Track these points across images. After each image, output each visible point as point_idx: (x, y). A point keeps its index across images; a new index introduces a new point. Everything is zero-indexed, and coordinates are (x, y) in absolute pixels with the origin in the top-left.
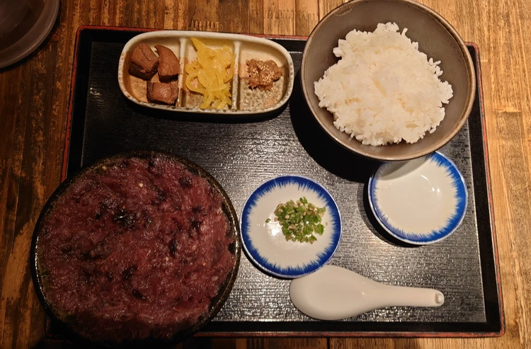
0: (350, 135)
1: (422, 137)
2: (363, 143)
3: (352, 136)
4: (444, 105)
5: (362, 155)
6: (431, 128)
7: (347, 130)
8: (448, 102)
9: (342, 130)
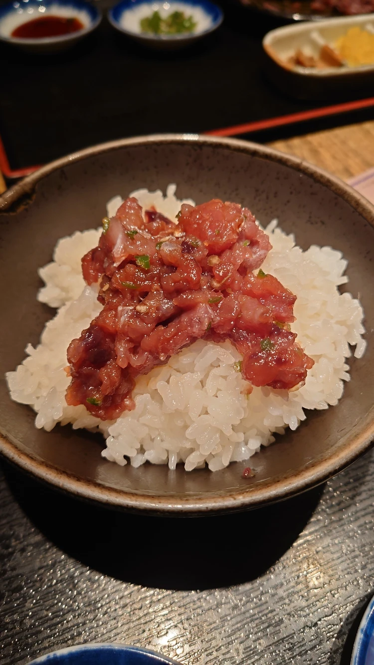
0: (165, 466)
1: (347, 377)
2: (211, 467)
3: (172, 466)
4: (341, 289)
5: (228, 509)
6: (353, 348)
7: (152, 456)
8: (345, 280)
9: (137, 463)
